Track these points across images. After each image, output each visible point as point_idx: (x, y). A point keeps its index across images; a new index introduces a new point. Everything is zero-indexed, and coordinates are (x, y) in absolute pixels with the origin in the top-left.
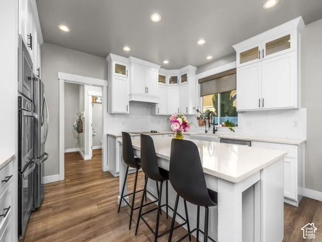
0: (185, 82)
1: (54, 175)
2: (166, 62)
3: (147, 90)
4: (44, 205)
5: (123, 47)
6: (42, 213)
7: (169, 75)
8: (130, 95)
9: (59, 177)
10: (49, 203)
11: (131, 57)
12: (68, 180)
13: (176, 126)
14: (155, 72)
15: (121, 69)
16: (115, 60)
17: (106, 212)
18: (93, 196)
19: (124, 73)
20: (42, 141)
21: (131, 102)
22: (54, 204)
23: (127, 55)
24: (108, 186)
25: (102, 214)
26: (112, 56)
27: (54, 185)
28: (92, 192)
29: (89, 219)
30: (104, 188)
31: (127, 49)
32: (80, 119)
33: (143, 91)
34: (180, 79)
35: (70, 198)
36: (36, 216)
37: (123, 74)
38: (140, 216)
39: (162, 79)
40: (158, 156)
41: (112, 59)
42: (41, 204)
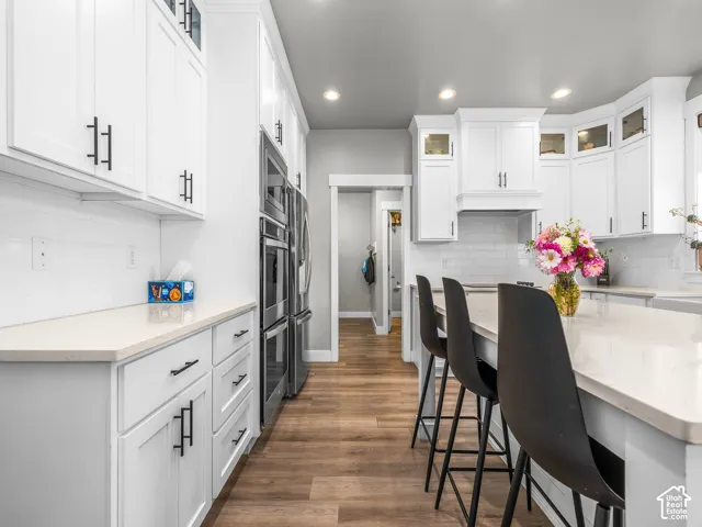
0: (640, 135)
1: (324, 350)
2: (561, 94)
3: (502, 180)
4: (303, 393)
5: (438, 92)
6: (298, 405)
7: (575, 128)
8: (459, 198)
9: (331, 355)
10: (310, 393)
11: (460, 109)
12: (344, 364)
13: (551, 258)
14: (528, 129)
15: (440, 143)
16: (425, 127)
17: (389, 438)
18: (375, 401)
19: (445, 152)
20: (302, 290)
21: (462, 214)
22: (316, 396)
23: (449, 109)
24: (404, 390)
25: (381, 438)
26: (419, 119)
27: (324, 367)
28: (376, 394)
29: (358, 438)
30: (398, 394)
31: (447, 94)
32: (371, 258)
33: (493, 186)
34: (615, 129)
35: (341, 393)
36: (290, 405)
37: (443, 153)
38: (446, 470)
39: (553, 143)
40: (477, 331)
41: (419, 126)
42: (300, 391)
